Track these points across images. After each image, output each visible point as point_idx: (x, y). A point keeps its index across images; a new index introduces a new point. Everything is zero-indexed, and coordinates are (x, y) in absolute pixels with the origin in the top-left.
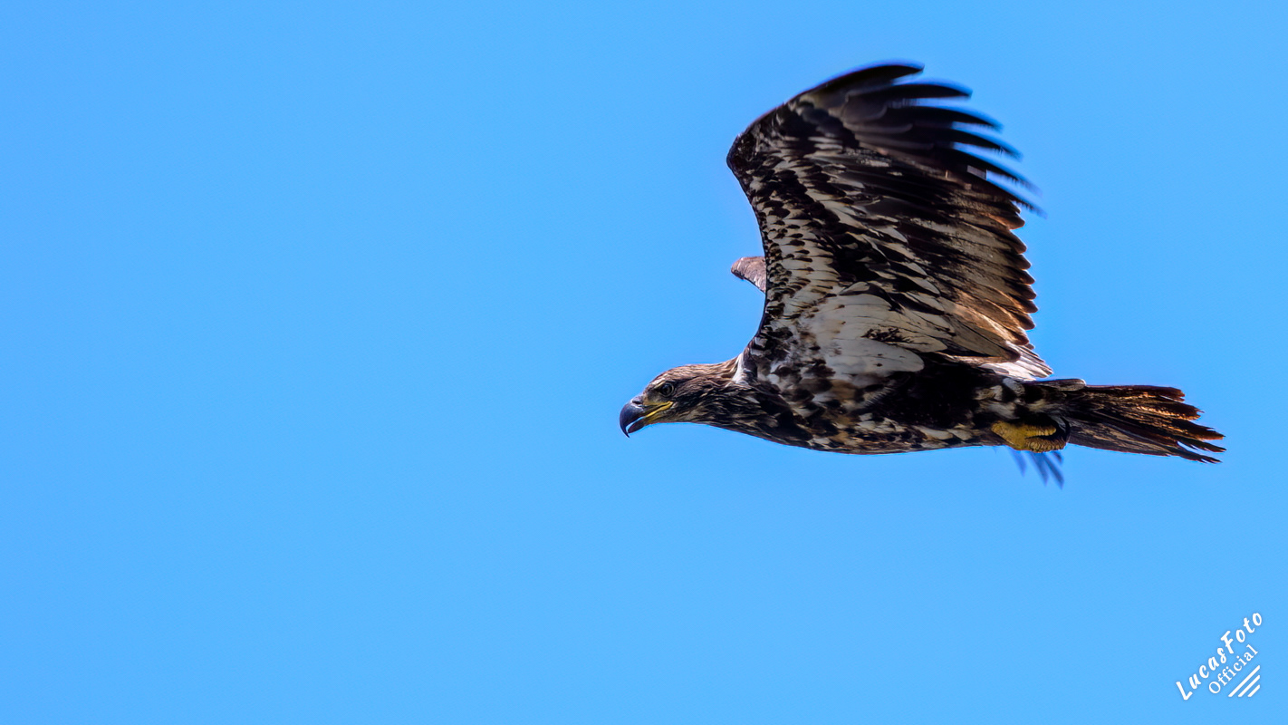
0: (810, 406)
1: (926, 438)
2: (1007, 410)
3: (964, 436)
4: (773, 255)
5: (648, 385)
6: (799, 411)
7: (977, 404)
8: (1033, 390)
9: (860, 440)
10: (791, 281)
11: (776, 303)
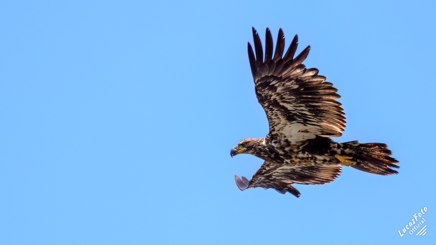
0: (284, 151)
1: (317, 159)
2: (339, 151)
3: (328, 159)
4: (270, 119)
5: (238, 143)
6: (281, 152)
7: (331, 148)
8: (346, 145)
9: (299, 160)
10: (276, 123)
11: (273, 129)
